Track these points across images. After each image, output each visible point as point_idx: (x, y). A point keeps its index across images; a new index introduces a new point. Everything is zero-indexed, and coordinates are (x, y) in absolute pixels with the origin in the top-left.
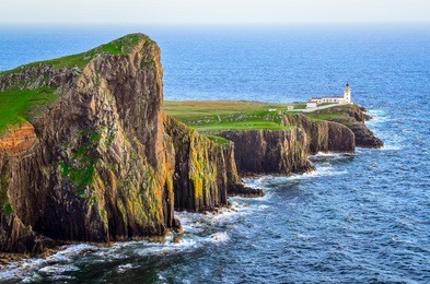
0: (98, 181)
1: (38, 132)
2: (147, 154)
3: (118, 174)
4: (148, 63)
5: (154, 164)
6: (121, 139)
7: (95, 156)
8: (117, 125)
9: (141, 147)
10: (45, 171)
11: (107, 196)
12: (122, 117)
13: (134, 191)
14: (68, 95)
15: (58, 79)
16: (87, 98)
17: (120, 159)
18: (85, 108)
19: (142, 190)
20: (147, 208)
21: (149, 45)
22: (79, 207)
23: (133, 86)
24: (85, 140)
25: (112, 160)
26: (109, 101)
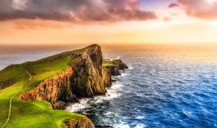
0: (89, 82)
1: (73, 70)
2: (100, 74)
3: (94, 79)
4: (99, 51)
5: (102, 76)
6: (94, 70)
7: (88, 75)
8: (93, 67)
9: (99, 72)
10: (75, 80)
11: (91, 85)
12: (94, 65)
13: (98, 83)
14: (80, 60)
15: (77, 56)
16: (85, 60)
17: (94, 76)
18: (85, 63)
19: (100, 83)
20: (101, 88)
21: (99, 47)
22: (85, 88)
23: (96, 57)
24: (85, 71)
25: (92, 76)
26: (90, 61)
